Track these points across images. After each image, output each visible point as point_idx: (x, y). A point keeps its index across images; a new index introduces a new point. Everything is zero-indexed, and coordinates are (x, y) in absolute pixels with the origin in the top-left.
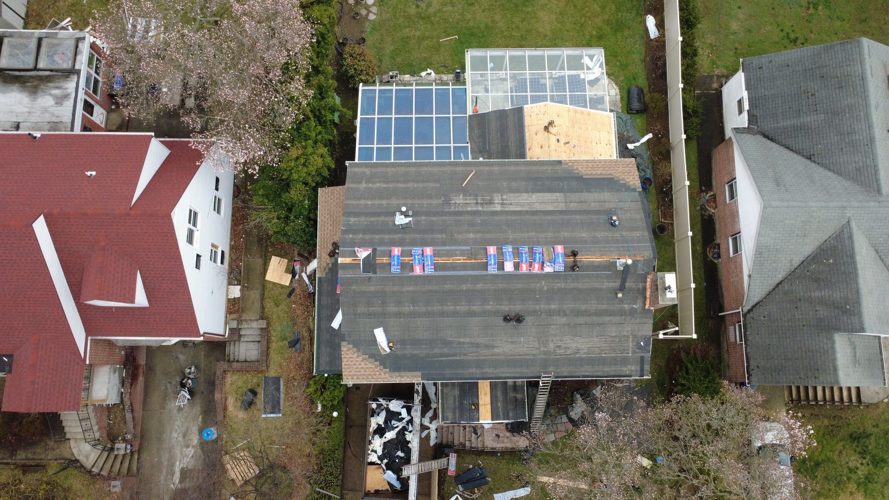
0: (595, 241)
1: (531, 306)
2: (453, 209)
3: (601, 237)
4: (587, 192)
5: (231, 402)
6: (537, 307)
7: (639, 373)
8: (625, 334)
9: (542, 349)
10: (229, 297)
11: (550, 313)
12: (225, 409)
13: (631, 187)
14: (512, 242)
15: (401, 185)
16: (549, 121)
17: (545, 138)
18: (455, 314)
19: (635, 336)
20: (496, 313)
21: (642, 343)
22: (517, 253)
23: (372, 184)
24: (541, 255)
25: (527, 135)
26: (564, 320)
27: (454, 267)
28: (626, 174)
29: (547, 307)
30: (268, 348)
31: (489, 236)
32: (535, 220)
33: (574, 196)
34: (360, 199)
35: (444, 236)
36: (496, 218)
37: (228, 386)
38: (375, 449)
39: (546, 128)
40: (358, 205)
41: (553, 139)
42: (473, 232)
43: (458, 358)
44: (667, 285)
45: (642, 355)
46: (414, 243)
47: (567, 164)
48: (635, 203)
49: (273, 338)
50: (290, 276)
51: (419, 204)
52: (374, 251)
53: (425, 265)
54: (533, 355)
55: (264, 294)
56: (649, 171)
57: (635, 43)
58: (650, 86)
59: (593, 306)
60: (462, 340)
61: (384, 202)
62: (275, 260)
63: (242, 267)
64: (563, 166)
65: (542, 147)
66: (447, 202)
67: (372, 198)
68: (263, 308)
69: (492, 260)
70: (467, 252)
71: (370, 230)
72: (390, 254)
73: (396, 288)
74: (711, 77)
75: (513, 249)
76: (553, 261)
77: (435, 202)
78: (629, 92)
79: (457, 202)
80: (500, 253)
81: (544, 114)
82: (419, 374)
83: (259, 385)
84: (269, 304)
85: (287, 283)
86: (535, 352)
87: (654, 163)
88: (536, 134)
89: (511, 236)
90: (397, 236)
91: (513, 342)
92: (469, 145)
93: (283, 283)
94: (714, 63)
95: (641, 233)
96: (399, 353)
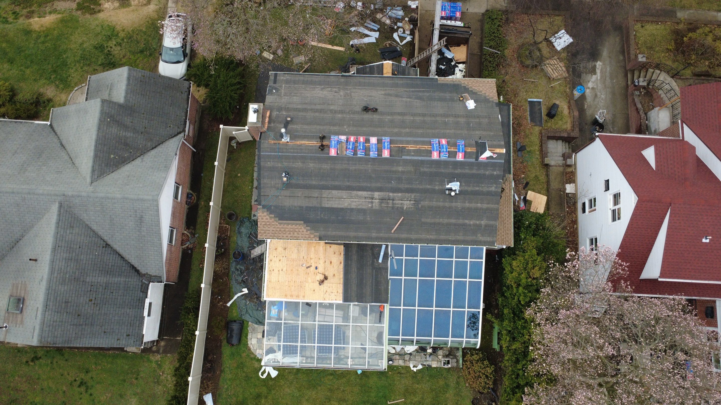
0: (303, 159)
1: (356, 117)
2: (413, 195)
3: (298, 162)
4: (302, 207)
5: (566, 111)
6: (352, 116)
7: (278, 75)
8: (286, 97)
9: (349, 92)
10: (574, 184)
11: (342, 112)
12: (569, 108)
13: (265, 210)
14: (369, 161)
15: (453, 221)
16: (322, 286)
17: (328, 270)
18: (414, 115)
19: (280, 95)
20: (382, 114)
21: (274, 91)
22: (367, 150)
23: (476, 224)
24: (348, 147)
25: (342, 276)
26: (332, 107)
27: (416, 143)
28: (268, 224)
29: (345, 116)
30: (541, 146)
31: (386, 168)
32: (348, 181)
33: (313, 203)
34: (487, 209)
35: (422, 170)
36: (379, 185)
37: (569, 121)
38: (461, 72)
39: (326, 278)
40: (488, 204)
41: (321, 269)
42: (399, 172)
43: (412, 90)
44: (256, 114)
45: (275, 85)
46: (446, 163)
47: (315, 236)
48: (266, 194)
49: (538, 153)
50: (528, 198)
51: (439, 202)
52: (477, 158)
53: (438, 144)
54: (355, 88)
55: (547, 186)
56: (233, 269)
57: (227, 389)
58: (221, 346)
59: (310, 115)
60: (408, 100)
61: (467, 205)
62: (541, 210)
63: (566, 207)
64: (318, 234)
65: (331, 263)
66: (417, 202)
67: (476, 209)
68: (547, 175)
69: (386, 145)
70: (405, 154)
71: (480, 179)
72: (466, 155)
73: (459, 132)
74: (165, 352)
75: (369, 155)
76: (339, 142)
77: (426, 203)
78: (240, 340)
79: (409, 202)
80: (380, 151)
81: (327, 291)
82: (439, 82)
83: (546, 121)
84: (543, 178)
85: (529, 192)
86: (355, 90)
87: (227, 275)
88: (334, 275)
89: (369, 167)
90: (459, 171)
91: (370, 96)
92: (389, 277)
93: (533, 193)
94: (160, 366)
95: (266, 165)
96: (455, 94)
